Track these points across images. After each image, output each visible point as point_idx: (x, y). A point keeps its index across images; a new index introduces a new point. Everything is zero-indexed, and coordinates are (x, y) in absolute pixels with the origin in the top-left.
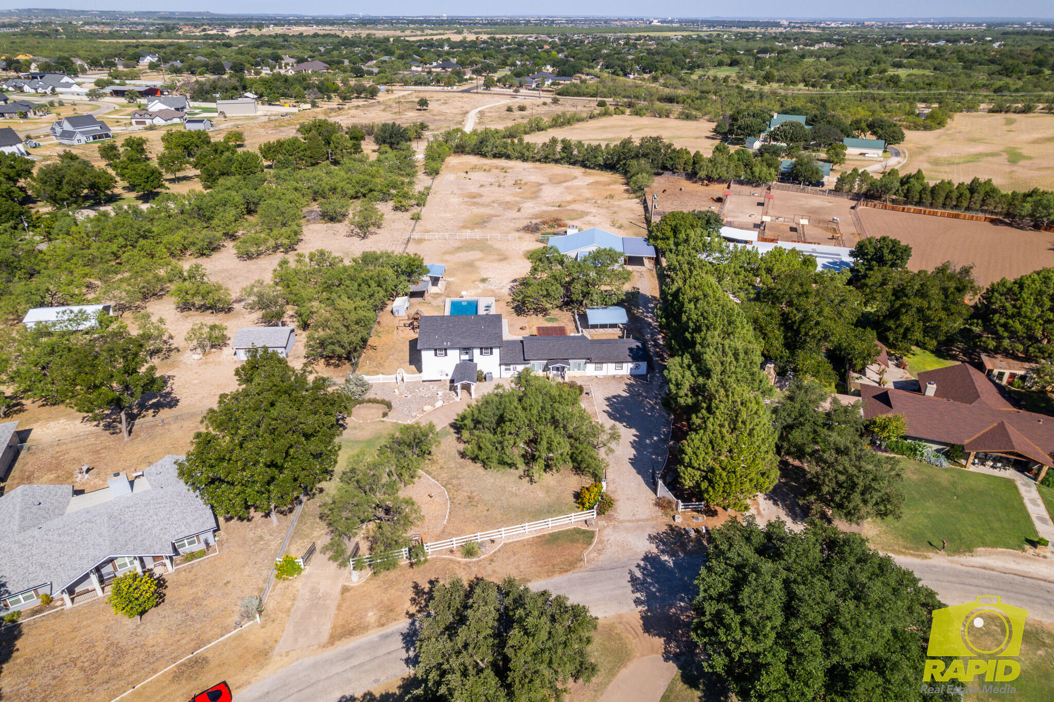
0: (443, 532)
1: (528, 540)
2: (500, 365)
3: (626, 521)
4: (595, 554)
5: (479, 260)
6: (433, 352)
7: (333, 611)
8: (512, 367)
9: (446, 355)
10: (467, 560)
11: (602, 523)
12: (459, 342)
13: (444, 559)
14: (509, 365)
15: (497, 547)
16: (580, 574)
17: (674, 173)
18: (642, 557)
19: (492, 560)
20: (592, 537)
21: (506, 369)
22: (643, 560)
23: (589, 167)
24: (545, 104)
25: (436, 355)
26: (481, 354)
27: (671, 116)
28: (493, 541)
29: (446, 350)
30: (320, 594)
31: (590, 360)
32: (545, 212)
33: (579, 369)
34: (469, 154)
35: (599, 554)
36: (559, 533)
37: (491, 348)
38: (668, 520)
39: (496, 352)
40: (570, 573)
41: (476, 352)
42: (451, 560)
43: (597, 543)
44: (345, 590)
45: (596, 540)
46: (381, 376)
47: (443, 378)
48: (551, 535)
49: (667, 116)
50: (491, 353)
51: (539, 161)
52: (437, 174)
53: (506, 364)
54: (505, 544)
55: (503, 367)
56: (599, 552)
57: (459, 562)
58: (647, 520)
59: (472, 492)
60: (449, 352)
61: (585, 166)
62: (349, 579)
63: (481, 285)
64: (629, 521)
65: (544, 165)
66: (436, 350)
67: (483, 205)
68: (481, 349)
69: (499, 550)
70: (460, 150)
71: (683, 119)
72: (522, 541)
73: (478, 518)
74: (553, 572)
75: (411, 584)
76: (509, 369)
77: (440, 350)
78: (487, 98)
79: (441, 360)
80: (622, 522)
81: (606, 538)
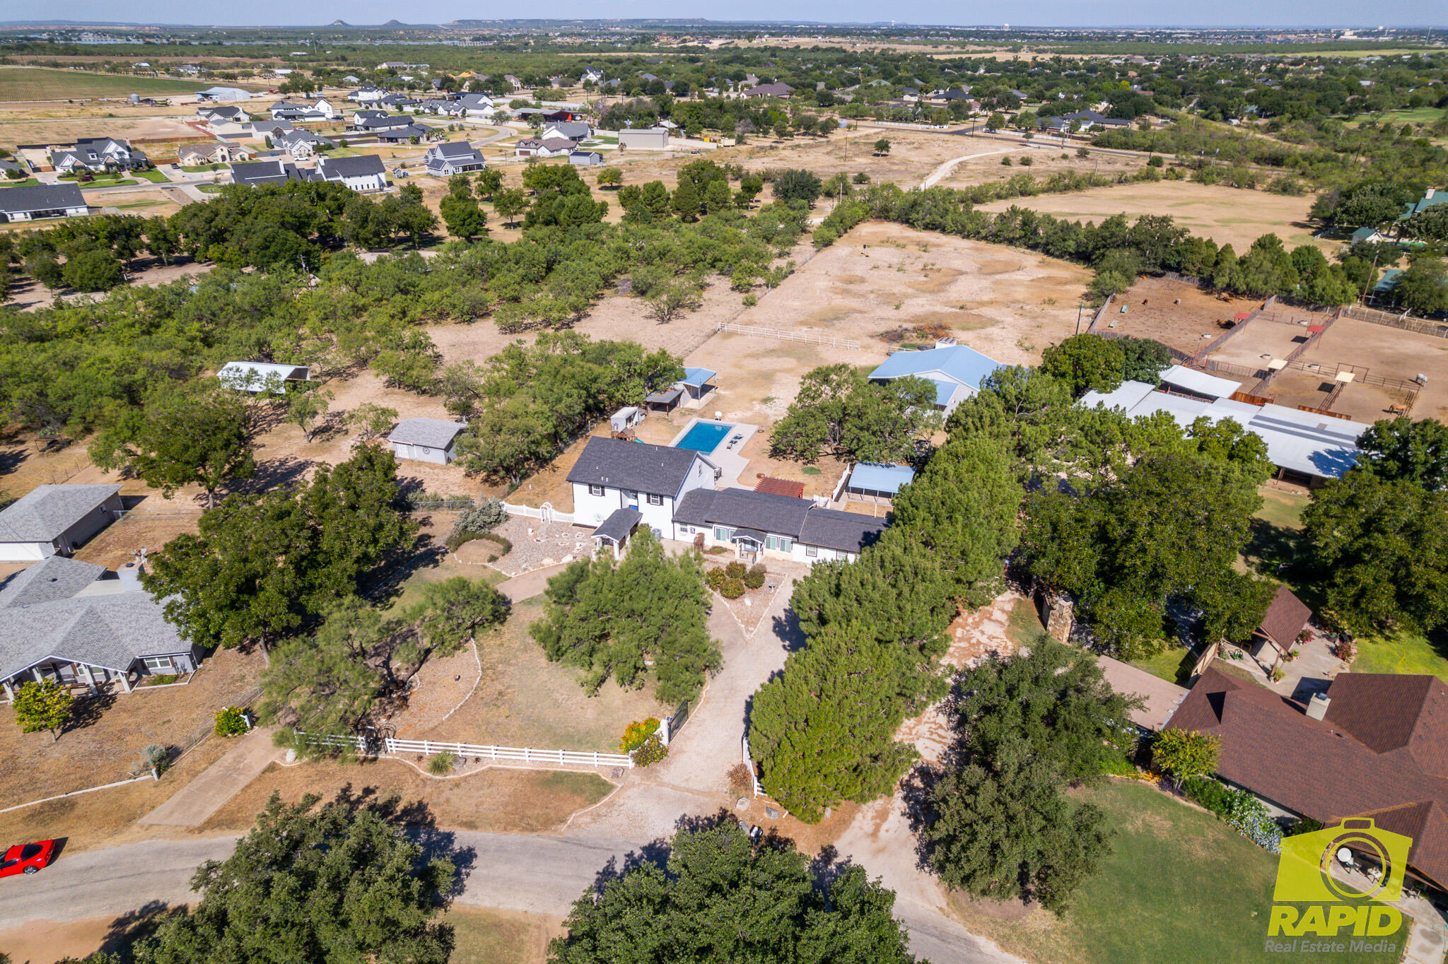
0: (433, 729)
1: (521, 772)
2: (673, 522)
3: (668, 785)
4: (588, 820)
5: (785, 371)
6: (587, 488)
7: (236, 790)
8: (689, 527)
9: (603, 494)
10: (430, 775)
11: (636, 778)
12: (622, 480)
13: (404, 765)
14: (686, 524)
15: (479, 768)
16: (546, 841)
17: (1182, 276)
18: (646, 843)
19: (457, 785)
20: (604, 794)
21: (683, 530)
22: (644, 849)
23: (1052, 255)
24: (1065, 157)
25: (590, 492)
26: (649, 501)
27: (1258, 187)
28: (477, 760)
29: (603, 487)
30: (241, 766)
31: (797, 539)
32: (934, 314)
33: (783, 549)
34: (894, 220)
35: (594, 820)
36: (568, 775)
37: (662, 497)
38: (726, 802)
39: (668, 502)
40: (534, 834)
41: (642, 497)
42: (411, 770)
43: (605, 805)
44: (272, 768)
45: (606, 799)
46: (524, 507)
47: (594, 524)
48: (555, 774)
49: (1252, 187)
50: (662, 503)
51: (985, 238)
52: (827, 245)
53: (681, 523)
54: (491, 769)
55: (678, 526)
56: (596, 817)
57: (418, 775)
58: (699, 793)
59: (508, 687)
60: (606, 490)
61: (1048, 253)
62: (283, 757)
63: (757, 407)
64: (674, 787)
65: (991, 246)
66: (590, 485)
67: (855, 295)
68: (648, 494)
69: (477, 774)
70: (884, 214)
71: (1276, 192)
72: (514, 771)
73: (488, 723)
74: (515, 826)
75: (344, 785)
76: (686, 531)
77: (597, 487)
78: (983, 143)
79: (596, 499)
80: (662, 784)
81: (622, 801)
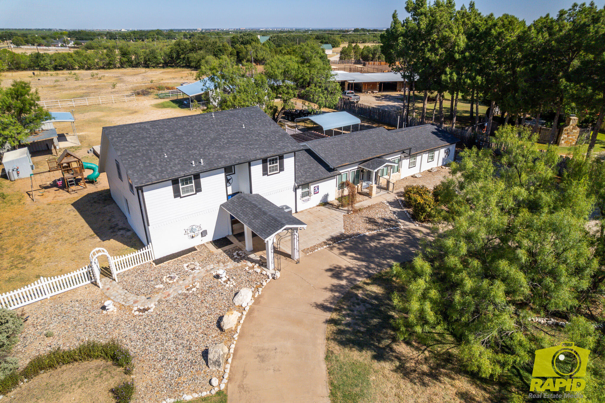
2: (295, 189)
5: (104, 116)
6: (169, 189)
8: (312, 188)
9: (198, 189)
12: (220, 156)
14: (308, 184)
21: (304, 195)
23: (152, 67)
25: (177, 194)
26: (265, 172)
29: (197, 177)
31: (406, 153)
37: (281, 158)
39: (289, 162)
41: (257, 169)
46: (43, 283)
47: (198, 241)
50: (282, 169)
53: (304, 186)
55: (300, 191)
60: (204, 181)
66: (175, 182)
67: (70, 89)
68: (264, 161)
76: (308, 194)
77: (186, 180)
79: (189, 202)
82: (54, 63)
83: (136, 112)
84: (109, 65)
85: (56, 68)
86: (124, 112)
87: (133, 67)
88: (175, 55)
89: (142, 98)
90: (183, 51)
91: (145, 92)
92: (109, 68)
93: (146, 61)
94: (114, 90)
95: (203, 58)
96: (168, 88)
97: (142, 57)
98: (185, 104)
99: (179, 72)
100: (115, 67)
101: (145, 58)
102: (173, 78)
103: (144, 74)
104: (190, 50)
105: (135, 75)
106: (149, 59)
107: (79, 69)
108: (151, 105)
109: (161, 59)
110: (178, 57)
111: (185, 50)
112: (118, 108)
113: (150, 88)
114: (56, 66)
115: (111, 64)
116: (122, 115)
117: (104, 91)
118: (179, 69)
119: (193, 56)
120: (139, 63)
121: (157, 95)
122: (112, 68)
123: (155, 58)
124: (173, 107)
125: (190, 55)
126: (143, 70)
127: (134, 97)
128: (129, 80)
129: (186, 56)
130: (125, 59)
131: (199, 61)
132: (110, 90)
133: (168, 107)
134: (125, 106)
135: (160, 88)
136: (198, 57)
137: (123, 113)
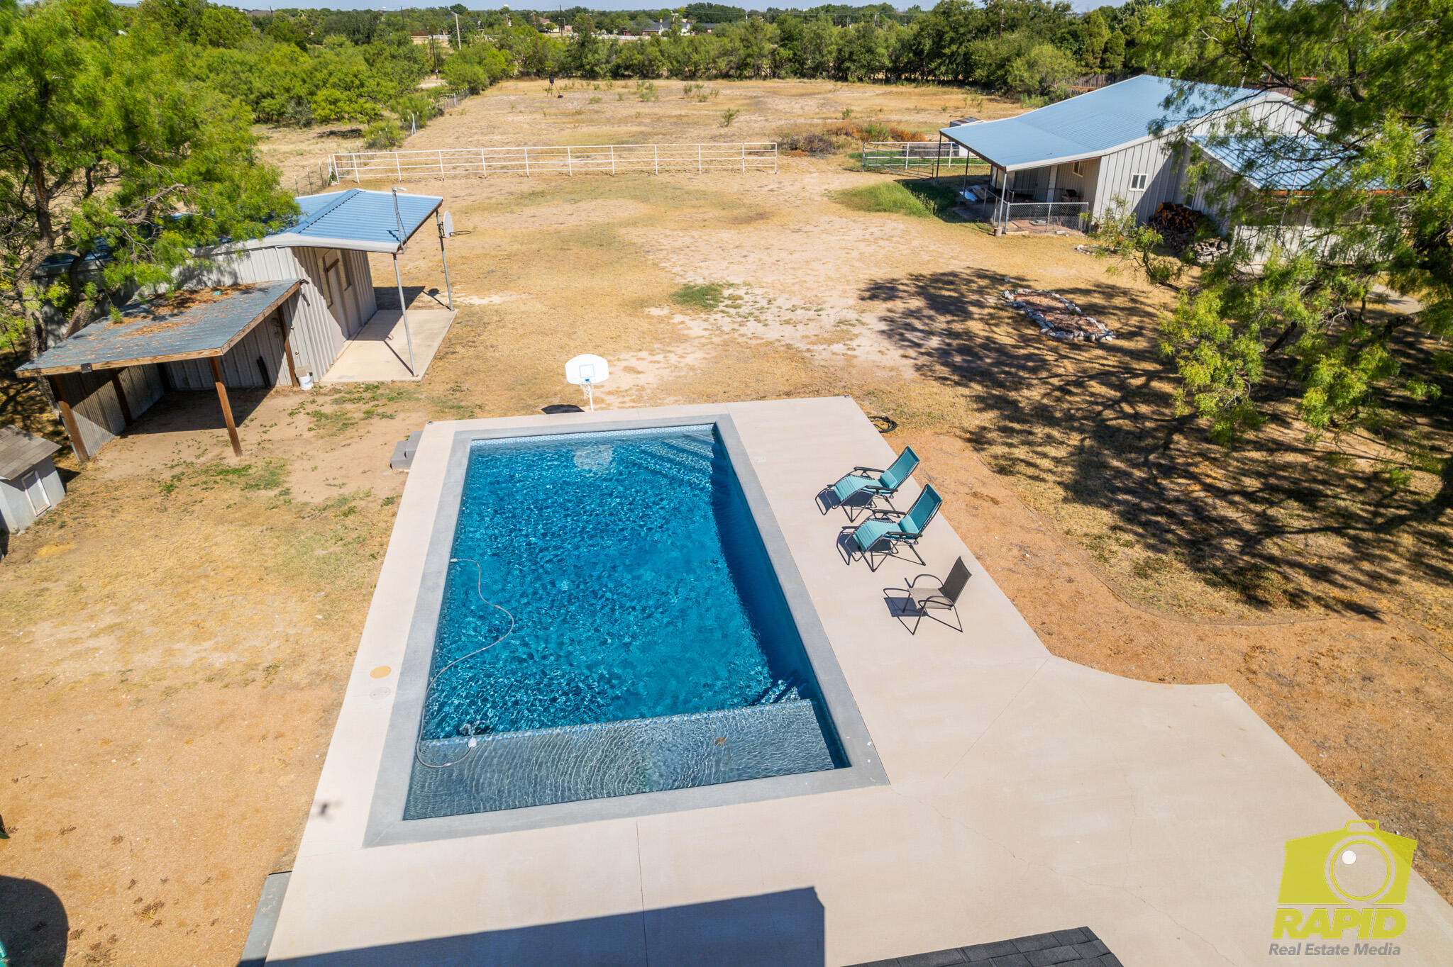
5: (634, 223)
51: (726, 76)
52: (474, 91)
65: (738, 83)
67: (609, 121)
82: (615, 60)
83: (762, 216)
84: (741, 69)
85: (616, 74)
86: (717, 213)
87: (803, 75)
88: (927, 44)
89: (804, 162)
90: (957, 32)
91: (816, 144)
92: (741, 77)
93: (840, 61)
94: (723, 131)
95: (1018, 55)
96: (898, 136)
97: (834, 47)
98: (964, 204)
99: (934, 94)
100: (757, 75)
101: (840, 51)
102: (918, 111)
103: (829, 95)
104: (979, 30)
105: (802, 95)
106: (851, 53)
107: (667, 78)
108: (829, 195)
109: (884, 55)
110: (936, 53)
111: (962, 30)
112: (703, 194)
113: (837, 132)
114: (618, 67)
115: (747, 65)
116: (704, 224)
117: (693, 132)
118: (932, 89)
119: (986, 49)
120: (821, 64)
121: (859, 157)
122: (750, 78)
123: (870, 51)
124: (911, 212)
125: (978, 44)
126: (830, 85)
127: (776, 158)
128: (781, 107)
129: (962, 50)
130: (785, 53)
131: (1003, 63)
132: (715, 129)
133: (894, 207)
134: (732, 185)
135: (869, 134)
136: (1004, 51)
137: (713, 213)
